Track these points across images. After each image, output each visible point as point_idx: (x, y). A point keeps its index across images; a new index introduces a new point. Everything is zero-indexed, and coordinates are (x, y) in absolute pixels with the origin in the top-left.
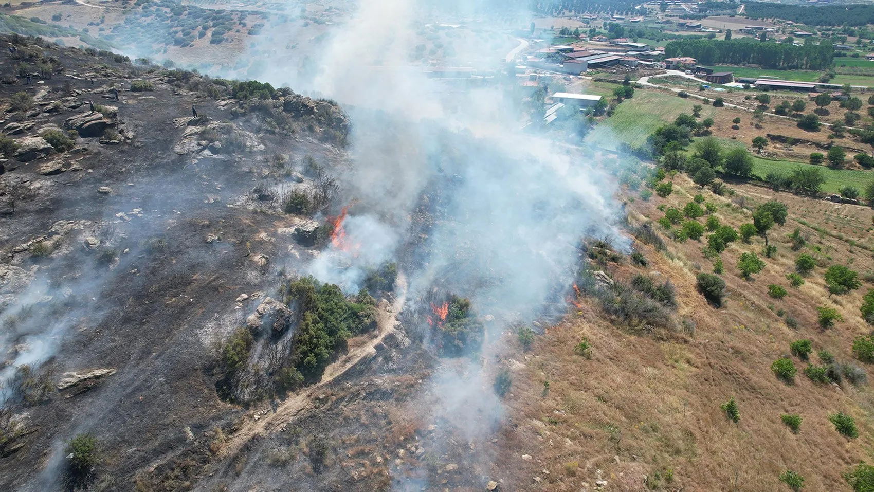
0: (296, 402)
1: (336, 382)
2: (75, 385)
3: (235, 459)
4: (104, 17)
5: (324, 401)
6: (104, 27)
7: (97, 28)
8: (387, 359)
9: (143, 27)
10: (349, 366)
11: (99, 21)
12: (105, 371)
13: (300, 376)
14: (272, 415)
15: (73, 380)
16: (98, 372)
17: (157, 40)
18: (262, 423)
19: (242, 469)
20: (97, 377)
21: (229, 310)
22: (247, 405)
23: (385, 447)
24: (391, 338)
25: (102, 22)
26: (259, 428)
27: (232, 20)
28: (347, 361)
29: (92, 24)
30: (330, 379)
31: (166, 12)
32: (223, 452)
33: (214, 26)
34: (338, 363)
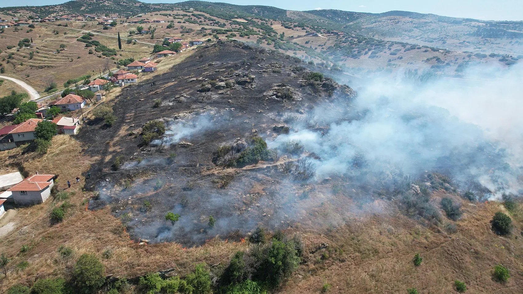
0: (231, 170)
1: (246, 170)
2: (182, 144)
3: (204, 176)
4: (326, 43)
5: (238, 173)
6: (324, 47)
7: (321, 47)
8: (269, 171)
9: (341, 48)
10: (254, 168)
11: (323, 44)
12: (191, 144)
13: (236, 164)
14: (221, 171)
15: (182, 143)
16: (188, 144)
17: (344, 54)
18: (217, 171)
19: (204, 179)
20: (188, 145)
21: (232, 140)
22: (217, 165)
23: (245, 192)
24: (276, 166)
25: (325, 45)
26: (216, 172)
27: (385, 46)
28: (254, 166)
29: (320, 46)
30: (245, 169)
31: (355, 41)
32: (203, 173)
33: (374, 49)
34: (251, 166)
